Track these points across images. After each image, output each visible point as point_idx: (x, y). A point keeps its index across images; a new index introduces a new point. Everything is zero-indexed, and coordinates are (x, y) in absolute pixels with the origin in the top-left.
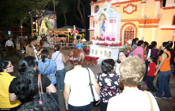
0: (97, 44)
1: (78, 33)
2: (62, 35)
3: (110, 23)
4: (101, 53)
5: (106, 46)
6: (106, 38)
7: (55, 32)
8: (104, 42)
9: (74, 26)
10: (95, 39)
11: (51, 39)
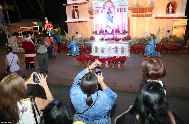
0: (103, 39)
1: (52, 28)
2: (27, 32)
3: (117, 12)
4: (109, 50)
5: (117, 41)
6: (115, 31)
7: (21, 28)
8: (114, 37)
9: (46, 18)
10: (98, 33)
11: (14, 38)
